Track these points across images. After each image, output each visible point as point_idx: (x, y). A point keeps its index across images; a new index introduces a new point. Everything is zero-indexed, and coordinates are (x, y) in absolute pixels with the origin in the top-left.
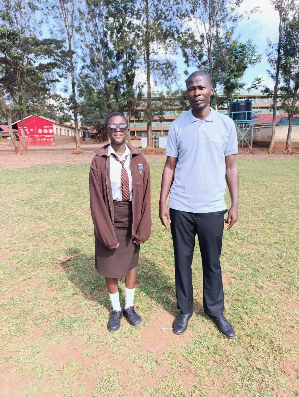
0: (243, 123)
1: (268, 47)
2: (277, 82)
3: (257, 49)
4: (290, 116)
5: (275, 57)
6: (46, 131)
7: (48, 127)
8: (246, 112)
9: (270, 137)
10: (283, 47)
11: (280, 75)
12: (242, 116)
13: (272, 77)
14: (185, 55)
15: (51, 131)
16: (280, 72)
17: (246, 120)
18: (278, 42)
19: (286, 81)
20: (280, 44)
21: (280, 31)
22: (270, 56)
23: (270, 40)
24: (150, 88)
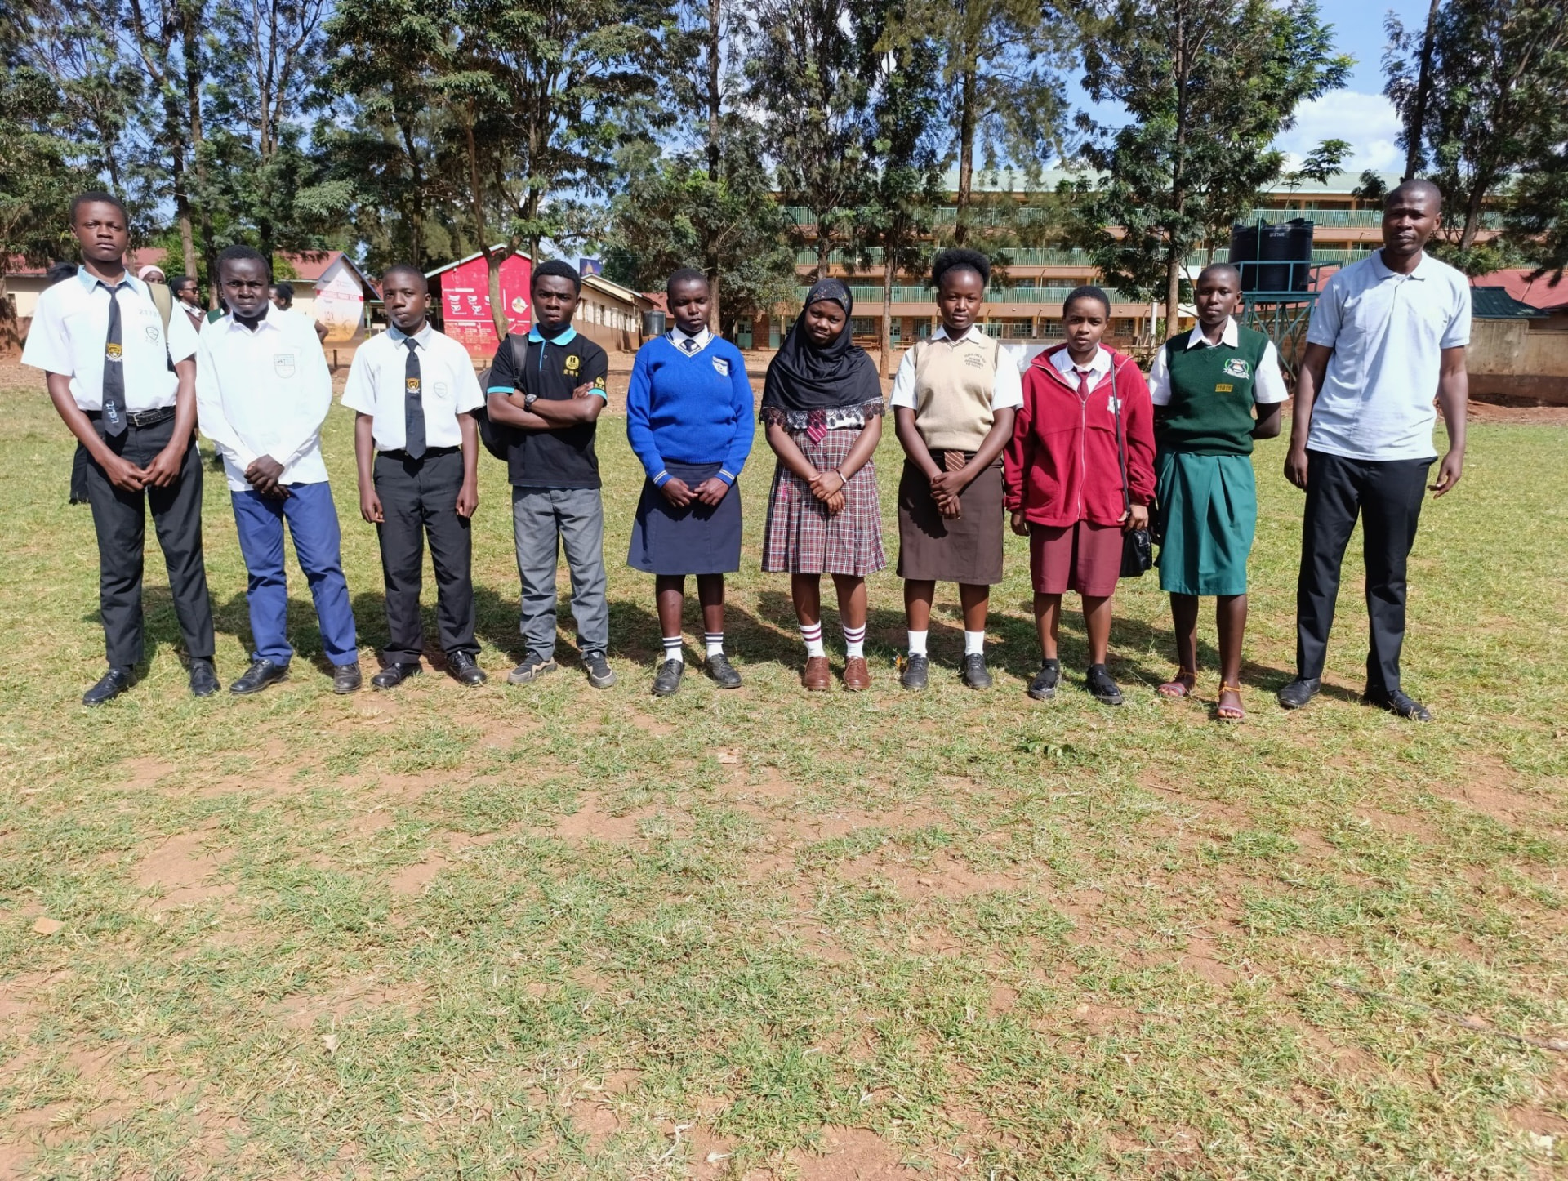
0: (1278, 300)
1: (1392, 43)
2: (1415, 162)
3: (1332, 41)
5: (1412, 76)
8: (1292, 263)
10: (1440, 46)
11: (1425, 141)
12: (1275, 278)
13: (1398, 141)
14: (1093, 63)
17: (1290, 291)
18: (1424, 30)
19: (1446, 161)
20: (1429, 34)
23: (1397, 18)
24: (971, 171)
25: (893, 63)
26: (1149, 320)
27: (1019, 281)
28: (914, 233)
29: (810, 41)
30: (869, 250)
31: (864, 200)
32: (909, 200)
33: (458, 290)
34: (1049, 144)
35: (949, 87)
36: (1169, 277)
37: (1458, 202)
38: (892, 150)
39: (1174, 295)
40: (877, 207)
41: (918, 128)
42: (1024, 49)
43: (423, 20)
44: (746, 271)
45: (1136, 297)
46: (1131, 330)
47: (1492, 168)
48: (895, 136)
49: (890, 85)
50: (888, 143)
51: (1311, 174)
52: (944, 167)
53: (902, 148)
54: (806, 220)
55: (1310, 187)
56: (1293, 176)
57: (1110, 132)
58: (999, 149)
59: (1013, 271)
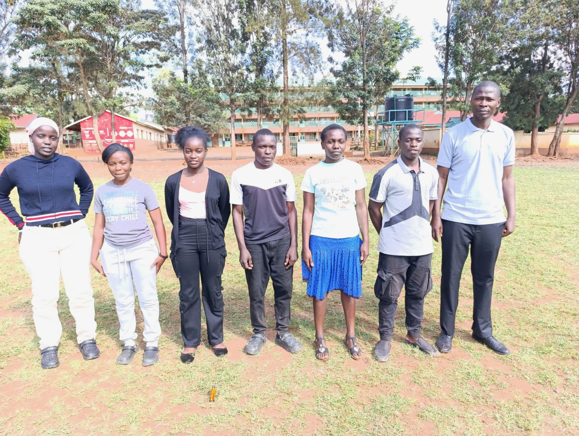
0: (403, 124)
1: (435, 30)
2: (446, 73)
3: (414, 32)
4: (463, 115)
5: (443, 42)
6: (122, 134)
7: (126, 128)
8: (407, 110)
9: (437, 142)
10: (453, 31)
11: (449, 65)
12: (402, 116)
13: (441, 66)
14: (331, 37)
15: (130, 134)
16: (450, 61)
17: (407, 121)
18: (446, 25)
19: (457, 72)
20: (448, 27)
21: (449, 12)
22: (438, 41)
23: (437, 21)
24: (287, 78)
25: (255, 38)
26: (357, 132)
27: (310, 119)
28: (268, 102)
29: (221, 29)
30: (251, 109)
31: (247, 90)
32: (264, 89)
33: (88, 129)
34: (317, 67)
35: (276, 46)
36: (364, 117)
37: (462, 87)
38: (256, 70)
39: (366, 123)
40: (253, 92)
41: (265, 62)
42: (305, 32)
43: (53, 17)
44: (207, 118)
45: (352, 124)
46: (351, 135)
47: (473, 75)
48: (257, 64)
49: (254, 45)
50: (255, 67)
51: (410, 78)
52: (277, 76)
53: (260, 70)
54: (224, 98)
55: (410, 83)
56: (404, 79)
57: (339, 63)
58: (298, 69)
59: (307, 115)
